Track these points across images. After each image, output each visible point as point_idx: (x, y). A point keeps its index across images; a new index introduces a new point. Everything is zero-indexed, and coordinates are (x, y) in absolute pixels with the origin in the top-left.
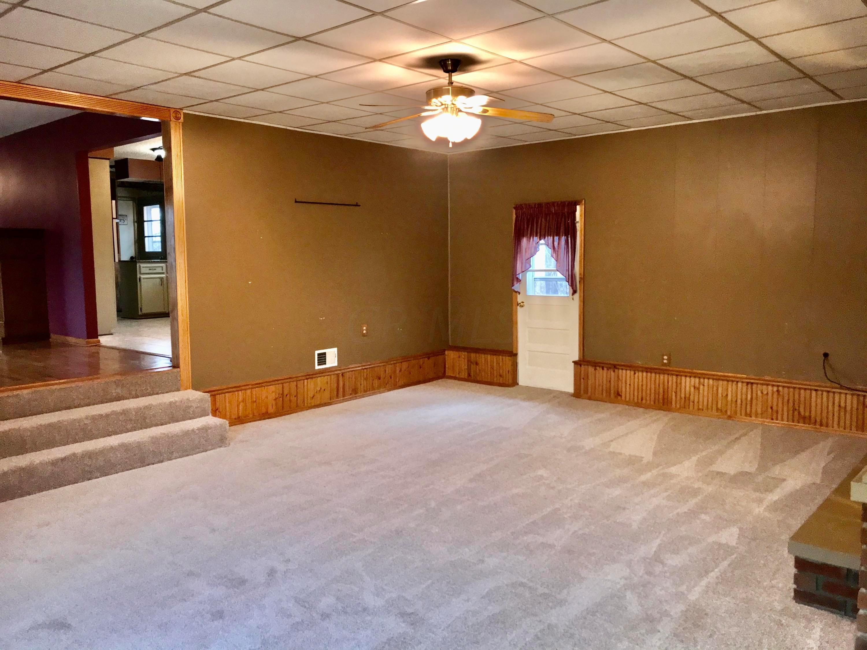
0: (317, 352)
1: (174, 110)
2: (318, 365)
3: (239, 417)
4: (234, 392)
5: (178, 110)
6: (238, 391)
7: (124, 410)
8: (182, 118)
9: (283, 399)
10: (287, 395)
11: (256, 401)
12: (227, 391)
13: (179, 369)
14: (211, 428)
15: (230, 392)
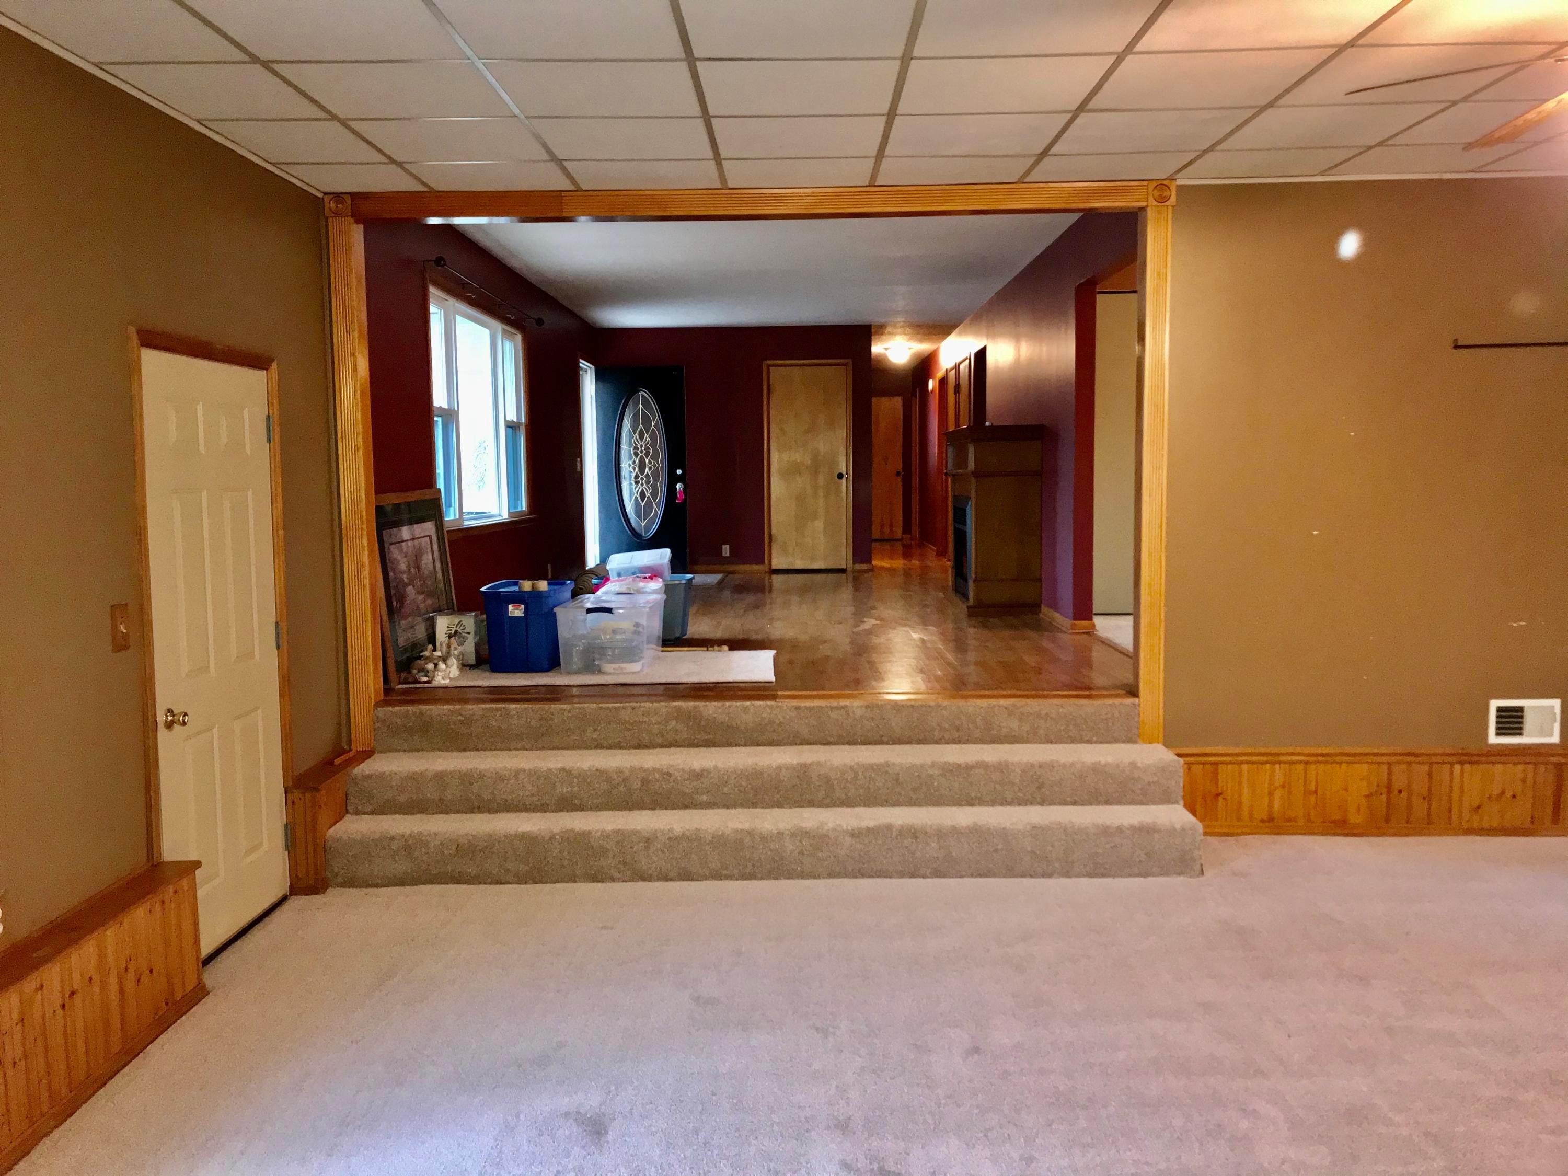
0: (1494, 704)
1: (1155, 184)
2: (1498, 734)
3: (1271, 819)
4: (1263, 763)
5: (1165, 182)
6: (1273, 763)
7: (1000, 763)
8: (1173, 199)
9: (1389, 800)
10: (1400, 792)
11: (1316, 792)
12: (1244, 758)
13: (1136, 700)
14: (1159, 831)
15: (1253, 763)
